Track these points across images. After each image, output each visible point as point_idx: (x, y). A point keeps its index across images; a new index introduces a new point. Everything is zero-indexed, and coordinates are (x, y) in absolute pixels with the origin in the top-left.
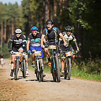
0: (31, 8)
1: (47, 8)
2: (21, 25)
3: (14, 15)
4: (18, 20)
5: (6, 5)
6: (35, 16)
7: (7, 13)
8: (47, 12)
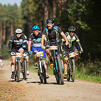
0: (30, 9)
1: (46, 9)
2: (20, 26)
3: (13, 17)
4: (17, 21)
5: (5, 6)
6: (34, 18)
7: (6, 14)
8: (46, 14)
